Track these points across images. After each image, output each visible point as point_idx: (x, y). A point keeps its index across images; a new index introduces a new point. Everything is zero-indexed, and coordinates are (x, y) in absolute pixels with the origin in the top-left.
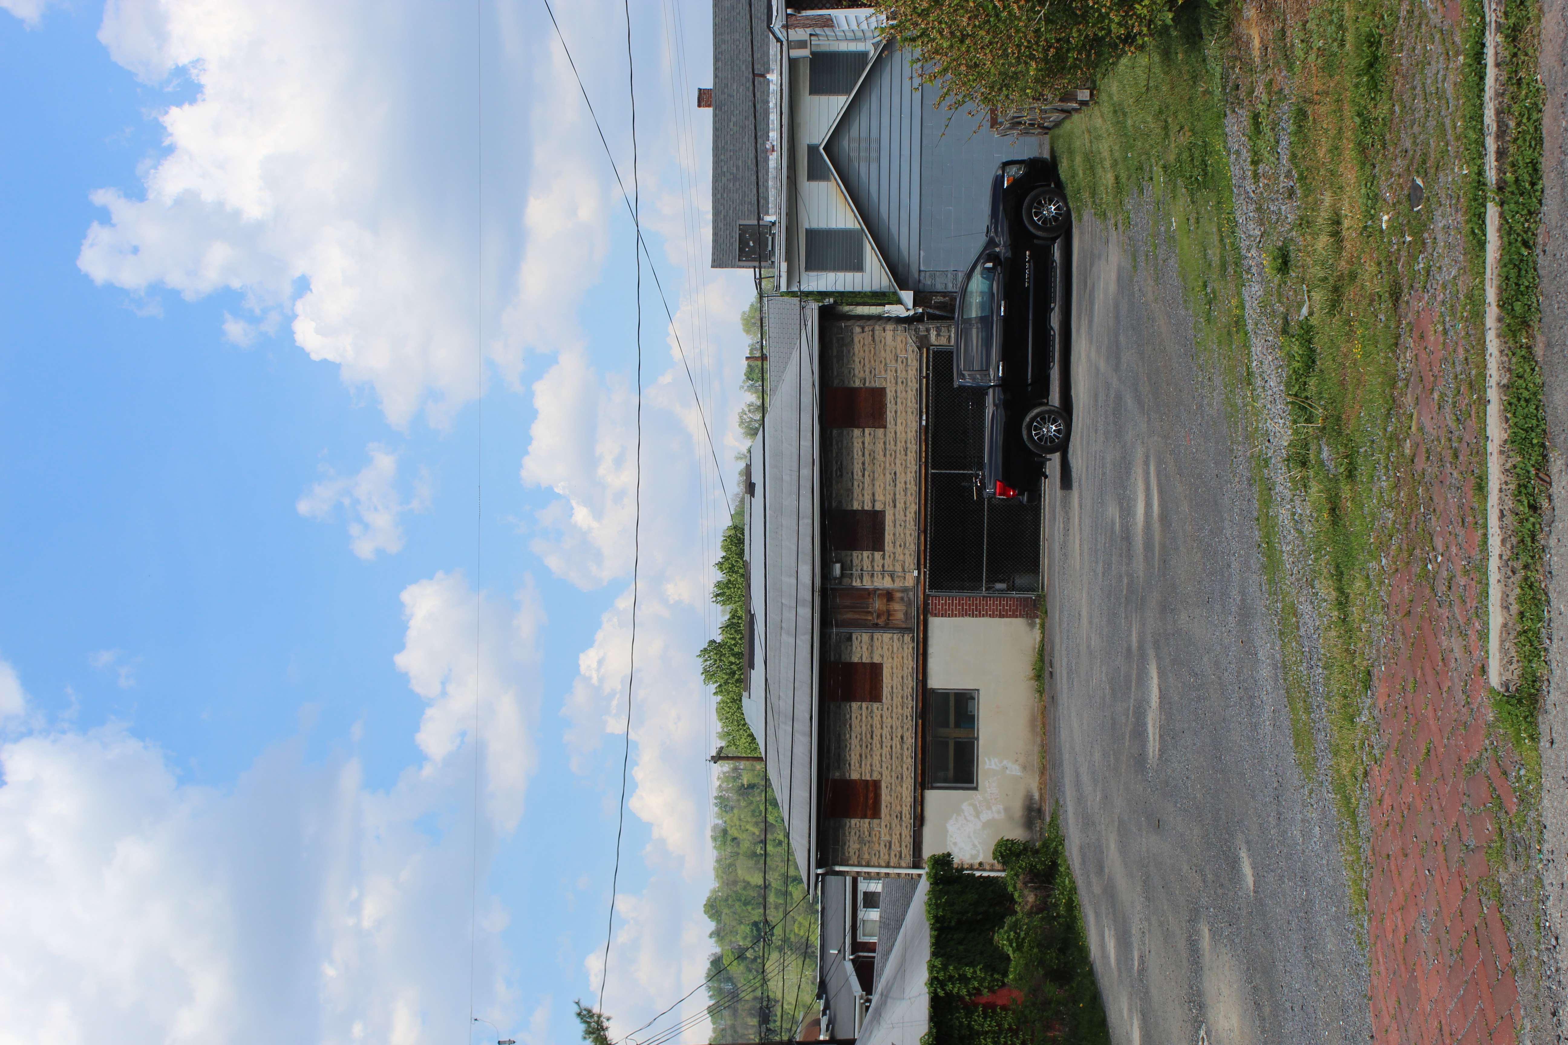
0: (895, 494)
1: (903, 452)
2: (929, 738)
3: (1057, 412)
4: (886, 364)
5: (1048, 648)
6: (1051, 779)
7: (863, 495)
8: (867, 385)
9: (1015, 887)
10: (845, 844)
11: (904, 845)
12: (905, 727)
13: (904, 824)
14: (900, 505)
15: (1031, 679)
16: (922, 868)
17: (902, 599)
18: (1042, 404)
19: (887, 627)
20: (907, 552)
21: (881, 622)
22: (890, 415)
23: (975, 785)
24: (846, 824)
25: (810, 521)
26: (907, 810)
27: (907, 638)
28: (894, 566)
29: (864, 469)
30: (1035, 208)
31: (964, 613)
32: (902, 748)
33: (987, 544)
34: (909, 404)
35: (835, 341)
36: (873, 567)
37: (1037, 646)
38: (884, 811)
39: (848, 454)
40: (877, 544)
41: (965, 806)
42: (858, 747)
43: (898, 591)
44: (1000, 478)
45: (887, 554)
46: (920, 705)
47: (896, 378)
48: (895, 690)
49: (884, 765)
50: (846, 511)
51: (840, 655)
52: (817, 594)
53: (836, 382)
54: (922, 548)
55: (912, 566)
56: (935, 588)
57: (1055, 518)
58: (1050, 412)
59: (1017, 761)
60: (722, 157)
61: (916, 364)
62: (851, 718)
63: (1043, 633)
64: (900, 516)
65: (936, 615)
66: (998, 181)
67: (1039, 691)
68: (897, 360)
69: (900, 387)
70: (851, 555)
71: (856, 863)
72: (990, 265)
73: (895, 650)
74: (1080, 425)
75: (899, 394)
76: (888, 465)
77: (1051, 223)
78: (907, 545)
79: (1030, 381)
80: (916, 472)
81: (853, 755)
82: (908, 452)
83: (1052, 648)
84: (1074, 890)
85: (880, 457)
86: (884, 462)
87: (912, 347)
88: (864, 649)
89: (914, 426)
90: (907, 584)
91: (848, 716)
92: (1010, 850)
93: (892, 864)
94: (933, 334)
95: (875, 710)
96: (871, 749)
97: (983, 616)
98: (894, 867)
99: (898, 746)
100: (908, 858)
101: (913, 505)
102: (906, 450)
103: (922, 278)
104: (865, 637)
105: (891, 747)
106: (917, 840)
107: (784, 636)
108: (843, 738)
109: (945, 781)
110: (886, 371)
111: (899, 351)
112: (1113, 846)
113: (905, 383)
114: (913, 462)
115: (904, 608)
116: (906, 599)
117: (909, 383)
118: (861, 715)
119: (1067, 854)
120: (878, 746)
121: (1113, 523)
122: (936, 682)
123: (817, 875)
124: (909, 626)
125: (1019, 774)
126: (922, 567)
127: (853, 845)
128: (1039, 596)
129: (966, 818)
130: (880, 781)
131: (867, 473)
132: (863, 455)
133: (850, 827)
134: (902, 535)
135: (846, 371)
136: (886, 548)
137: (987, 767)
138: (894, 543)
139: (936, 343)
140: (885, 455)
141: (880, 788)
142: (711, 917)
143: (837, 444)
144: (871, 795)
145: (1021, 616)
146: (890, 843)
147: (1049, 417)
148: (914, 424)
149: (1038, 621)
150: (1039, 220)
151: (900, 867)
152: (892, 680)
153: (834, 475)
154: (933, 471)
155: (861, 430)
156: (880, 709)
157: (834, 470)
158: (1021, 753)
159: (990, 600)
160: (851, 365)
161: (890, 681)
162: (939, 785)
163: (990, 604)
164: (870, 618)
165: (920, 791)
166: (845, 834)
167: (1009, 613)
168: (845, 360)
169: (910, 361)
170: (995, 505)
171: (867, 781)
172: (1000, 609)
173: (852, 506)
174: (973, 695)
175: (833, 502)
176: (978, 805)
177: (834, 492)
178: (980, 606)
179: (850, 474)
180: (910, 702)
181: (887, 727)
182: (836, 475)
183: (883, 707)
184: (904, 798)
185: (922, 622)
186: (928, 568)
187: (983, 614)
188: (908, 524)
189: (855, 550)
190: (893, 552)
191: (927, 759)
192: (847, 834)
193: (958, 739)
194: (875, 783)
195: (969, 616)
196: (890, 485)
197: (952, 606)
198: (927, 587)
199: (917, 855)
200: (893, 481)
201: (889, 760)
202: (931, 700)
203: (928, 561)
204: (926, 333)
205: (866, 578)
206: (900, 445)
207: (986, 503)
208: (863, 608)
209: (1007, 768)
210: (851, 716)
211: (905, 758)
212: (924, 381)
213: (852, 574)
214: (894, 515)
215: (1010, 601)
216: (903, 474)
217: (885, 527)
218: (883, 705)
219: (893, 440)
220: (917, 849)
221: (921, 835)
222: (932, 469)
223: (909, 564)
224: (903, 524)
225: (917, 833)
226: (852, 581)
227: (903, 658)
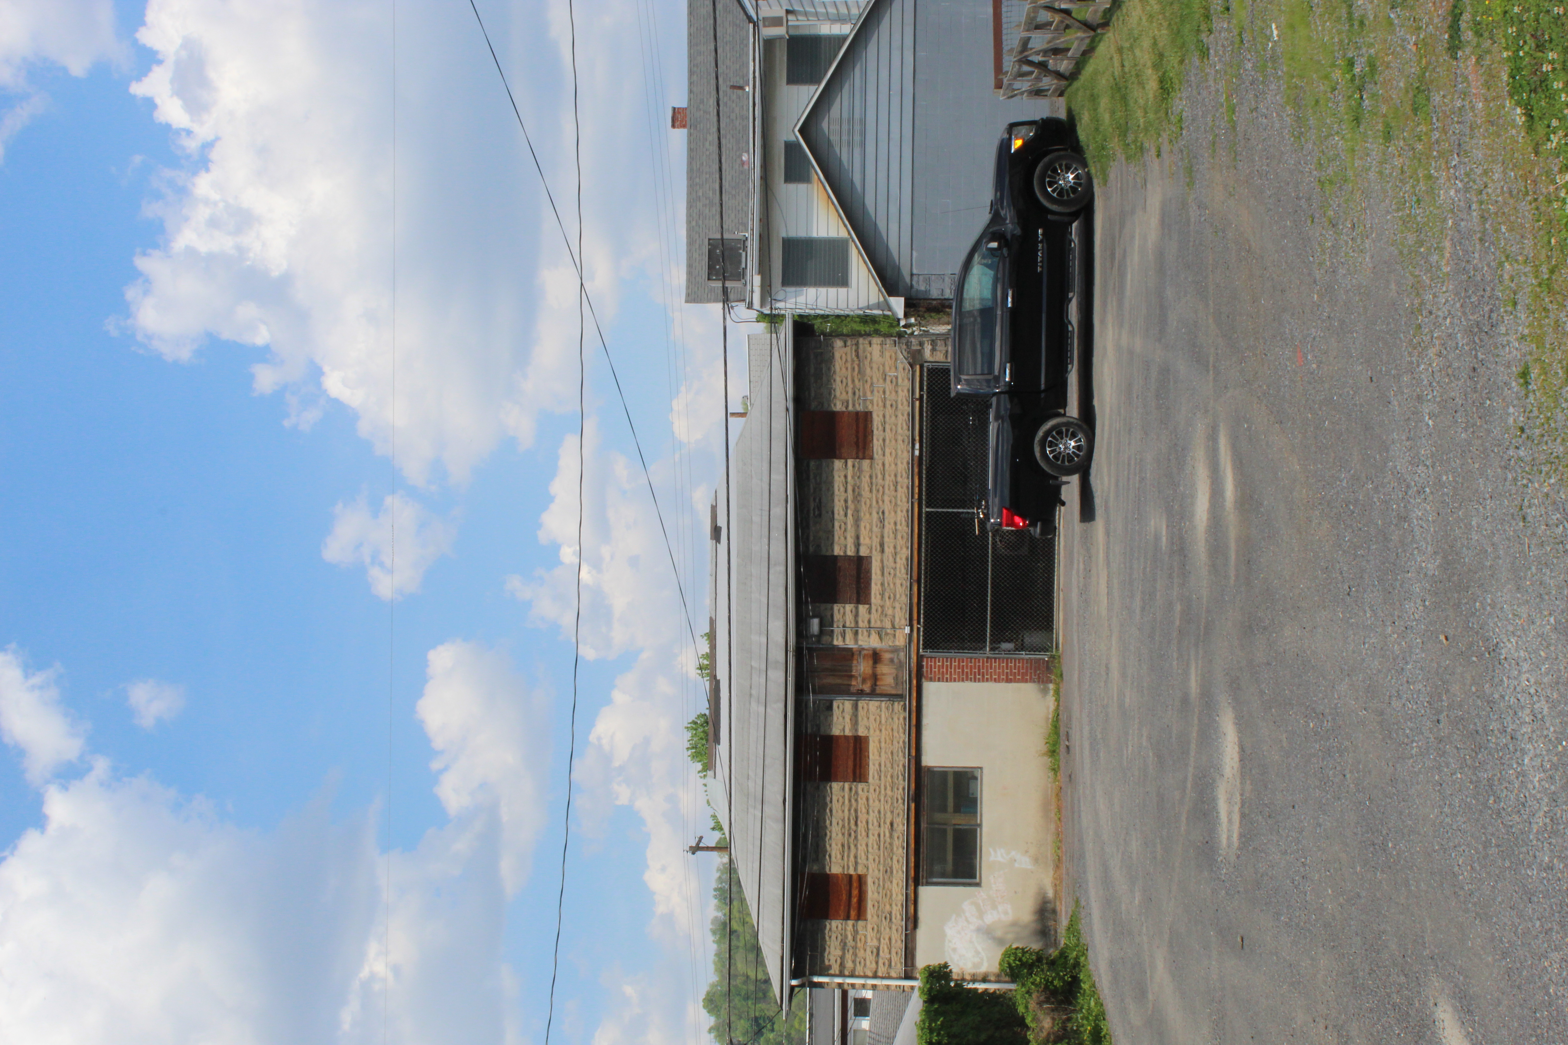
0: (882, 537)
1: (892, 488)
2: (924, 825)
3: (1076, 425)
4: (872, 384)
5: (1063, 717)
6: (1068, 874)
7: (845, 538)
8: (850, 408)
9: (1026, 1007)
10: (825, 951)
11: (893, 951)
12: (896, 812)
13: (894, 927)
14: (889, 550)
15: (1044, 754)
16: (915, 979)
17: (891, 660)
18: (1059, 415)
19: (873, 694)
20: (897, 605)
21: (867, 688)
22: (877, 444)
23: (978, 880)
24: (826, 926)
25: (783, 569)
26: (897, 911)
27: (898, 707)
28: (881, 621)
29: (847, 508)
30: (1049, 176)
31: (965, 677)
32: (892, 837)
33: (992, 596)
34: (900, 430)
35: (812, 357)
36: (857, 622)
37: (1051, 716)
38: (870, 911)
39: (828, 490)
40: (862, 595)
41: (967, 906)
42: (840, 836)
43: (887, 651)
44: (1007, 504)
45: (874, 608)
46: (913, 785)
47: (884, 400)
48: (882, 768)
49: (871, 857)
50: (826, 557)
51: (818, 727)
52: (791, 655)
53: (814, 405)
54: (915, 600)
55: (903, 622)
56: (930, 648)
57: (1072, 562)
58: (1068, 424)
59: (1027, 852)
60: (697, 180)
61: (907, 384)
62: (831, 802)
63: (1058, 700)
64: (889, 563)
65: (931, 680)
66: (1005, 145)
67: (1054, 769)
68: (885, 380)
69: (889, 411)
70: (832, 609)
71: (837, 972)
72: (994, 245)
73: (883, 721)
74: (1106, 436)
75: (887, 419)
76: (874, 502)
77: (1068, 195)
78: (898, 596)
79: (1043, 387)
80: (907, 511)
81: (833, 845)
82: (899, 488)
83: (1070, 718)
84: (1101, 1016)
85: (866, 493)
86: (870, 500)
87: (903, 363)
88: (847, 720)
89: (906, 457)
90: (897, 643)
91: (828, 799)
92: (1020, 960)
93: (880, 974)
94: (928, 348)
95: (860, 792)
96: (856, 837)
97: (987, 680)
98: (883, 978)
99: (887, 834)
100: (899, 967)
101: (904, 549)
102: (896, 484)
103: (914, 283)
104: (848, 705)
105: (879, 835)
106: (909, 945)
107: (754, 705)
108: (822, 825)
109: (943, 875)
110: (872, 392)
111: (887, 368)
112: (1160, 965)
113: (893, 406)
114: (905, 499)
115: (894, 671)
116: (896, 660)
117: (900, 406)
118: (843, 797)
119: (1091, 967)
120: (864, 834)
121: (1157, 538)
122: (931, 759)
123: (792, 988)
124: (900, 692)
125: (1029, 867)
126: (915, 622)
127: (832, 953)
128: (1053, 657)
129: (967, 920)
130: (866, 875)
131: (850, 512)
132: (846, 491)
133: (830, 929)
134: (892, 585)
135: (825, 393)
136: (873, 600)
137: (992, 859)
138: (882, 595)
139: (931, 359)
140: (871, 491)
141: (866, 883)
142: (710, 1012)
143: (815, 479)
144: (855, 892)
145: (1032, 680)
146: (878, 949)
147: (1067, 431)
148: (905, 454)
149: (1051, 686)
150: (1053, 191)
151: (889, 977)
152: (880, 756)
153: (812, 515)
154: (928, 510)
155: (843, 461)
156: (865, 790)
157: (812, 508)
158: (1032, 843)
159: (995, 662)
160: (832, 385)
161: (877, 757)
162: (935, 880)
163: (995, 666)
164: (854, 683)
165: (913, 888)
166: (824, 938)
167: (1018, 677)
168: (824, 379)
169: (900, 381)
170: (1000, 541)
171: (851, 876)
172: (1007, 673)
173: (833, 551)
174: (976, 774)
175: (811, 546)
176: (982, 905)
177: (811, 534)
178: (983, 669)
179: (830, 513)
180: (901, 782)
181: (873, 812)
182: (814, 514)
183: (869, 788)
184: (894, 896)
185: (915, 688)
186: (922, 623)
187: (987, 679)
188: (898, 573)
189: (836, 603)
190: (881, 604)
191: (921, 850)
192: (827, 938)
193: (957, 827)
194: (860, 878)
195: (971, 680)
196: (877, 526)
197: (951, 668)
198: (921, 646)
199: (909, 963)
200: (881, 522)
201: (877, 851)
202: (926, 780)
203: (922, 616)
204: (919, 348)
205: (849, 635)
206: (889, 479)
207: (990, 539)
208: (846, 671)
209: (1015, 860)
210: (831, 799)
211: (895, 849)
212: (917, 403)
213: (832, 631)
214: (882, 561)
215: (1019, 663)
216: (893, 513)
217: (871, 575)
218: (869, 786)
219: (881, 473)
220: (909, 956)
221: (914, 940)
222: (927, 507)
223: (900, 619)
224: (892, 571)
225: (909, 937)
226: (833, 639)
227: (892, 730)
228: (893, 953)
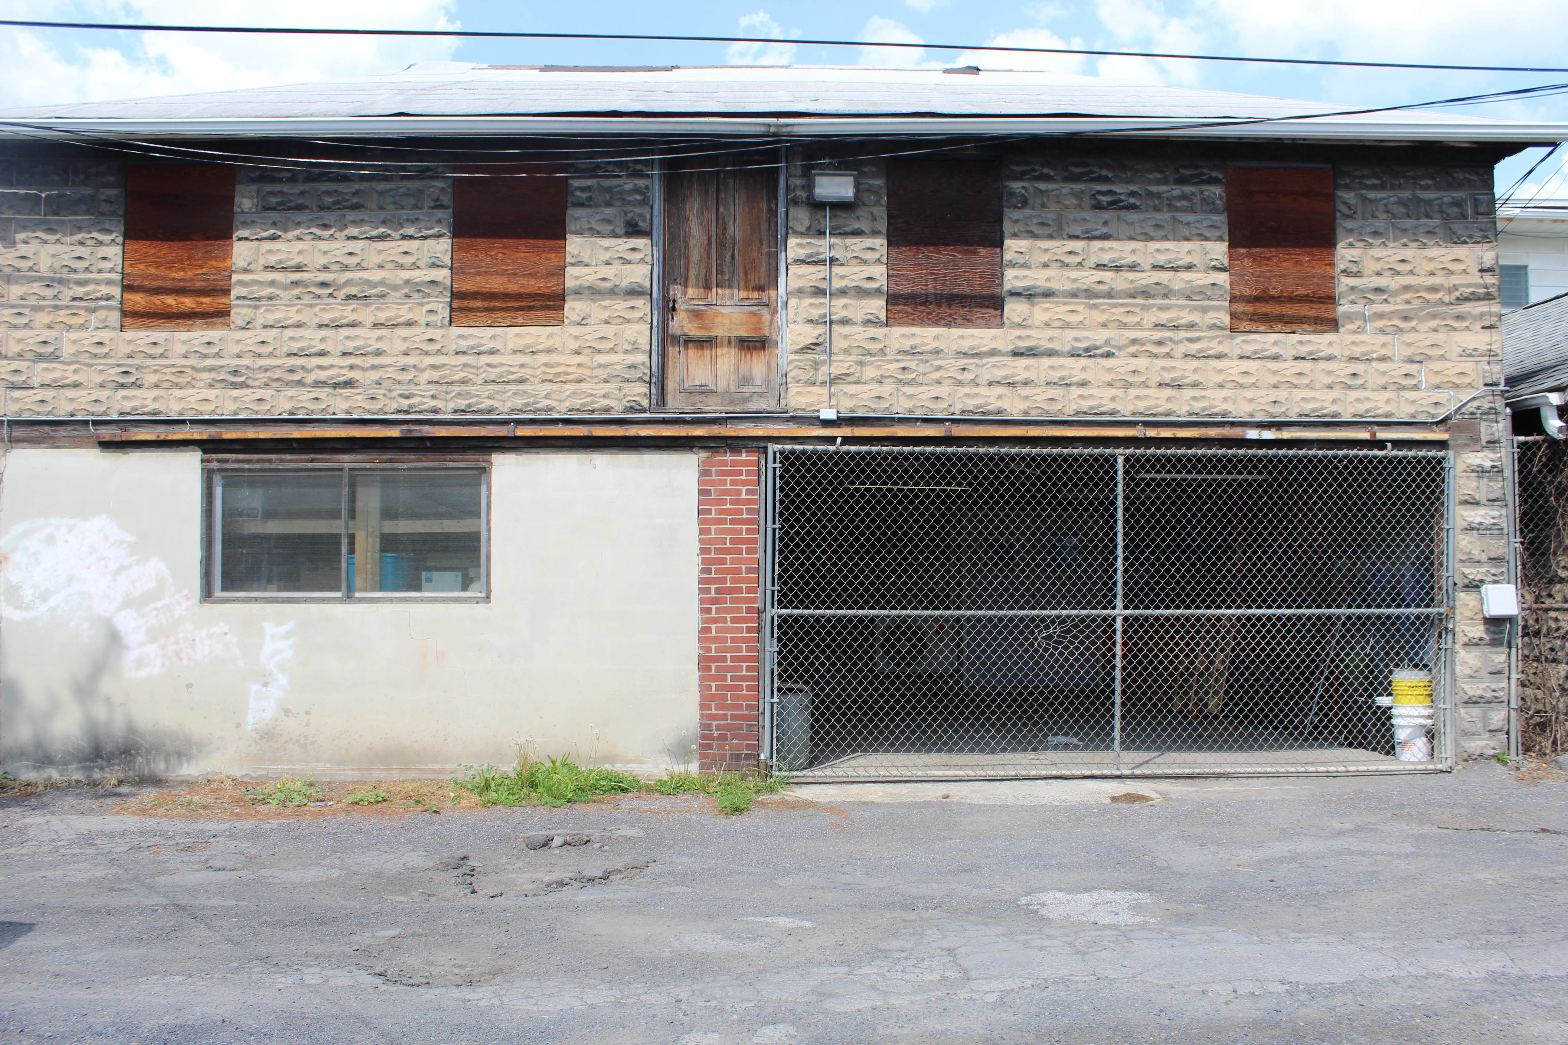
0: (1051, 353)
1: (1168, 377)
2: (347, 461)
4: (1400, 331)
7: (1046, 266)
8: (1345, 282)
10: (50, 230)
11: (49, 394)
12: (380, 392)
13: (104, 394)
14: (1020, 368)
17: (747, 380)
19: (667, 337)
20: (887, 389)
21: (681, 323)
22: (1267, 341)
23: (218, 594)
24: (109, 232)
26: (144, 401)
27: (638, 392)
28: (847, 351)
29: (1117, 269)
31: (713, 555)
32: (318, 384)
34: (1299, 394)
35: (1458, 195)
36: (843, 292)
37: (619, 768)
38: (144, 338)
39: (1158, 226)
40: (909, 305)
41: (155, 568)
42: (323, 260)
43: (772, 367)
45: (880, 332)
46: (445, 433)
47: (1365, 359)
48: (485, 359)
49: (271, 335)
50: (1000, 221)
51: (585, 201)
53: (1348, 196)
54: (902, 432)
55: (848, 404)
56: (787, 470)
59: (287, 712)
61: (1404, 412)
62: (404, 237)
63: (660, 784)
64: (992, 369)
65: (704, 473)
68: (1411, 361)
69: (1343, 369)
70: (875, 233)
73: (603, 359)
75: (1323, 365)
76: (1133, 334)
78: (909, 390)
80: (1114, 412)
81: (300, 245)
82: (1168, 392)
85: (1153, 313)
86: (1139, 326)
87: (1449, 401)
88: (604, 271)
89: (1240, 410)
90: (793, 389)
91: (410, 231)
94: (1484, 459)
95: (429, 306)
96: (319, 297)
97: (705, 611)
99: (323, 375)
100: (10, 408)
101: (1023, 406)
102: (1177, 385)
104: (638, 274)
105: (322, 354)
106: (61, 431)
108: (351, 216)
109: (231, 511)
110: (1382, 331)
111: (1436, 366)
113: (1354, 380)
114: (1141, 406)
115: (723, 383)
116: (750, 387)
117: (1354, 395)
118: (415, 266)
120: (327, 318)
122: (510, 477)
124: (671, 398)
125: (250, 720)
126: (847, 431)
127: (43, 249)
128: (767, 769)
129: (121, 569)
130: (228, 325)
131: (1107, 276)
132: (1156, 267)
133: (101, 243)
134: (936, 375)
135: (1379, 224)
136: (897, 331)
137: (269, 628)
138: (911, 352)
139: (1459, 466)
140: (1158, 327)
141: (210, 326)
143: (1184, 197)
144: (189, 303)
145: (706, 719)
146: (53, 357)
148: (1247, 408)
149: (694, 767)
152: (515, 352)
153: (1098, 187)
154: (1120, 460)
155: (1226, 262)
156: (432, 318)
157: (1114, 188)
158: (308, 724)
159: (749, 630)
160: (1395, 240)
161: (511, 346)
162: (218, 491)
163: (740, 630)
164: (691, 292)
165: (196, 437)
166: (80, 229)
167: (713, 685)
168: (1408, 223)
169: (1411, 395)
170: (1049, 637)
171: (227, 292)
172: (724, 659)
173: (1015, 235)
174: (474, 586)
175: (1026, 184)
176: (159, 604)
177: (1051, 186)
178: (733, 601)
179: (1105, 230)
180: (452, 405)
181: (380, 339)
182: (1099, 192)
183: (436, 327)
184: (178, 393)
185: (683, 434)
186: (845, 448)
187: (708, 611)
188: (966, 390)
189: (889, 245)
190: (887, 350)
191: (288, 457)
192: (79, 237)
193: (344, 542)
194: (223, 314)
195: (703, 571)
196: (1076, 339)
197: (733, 522)
198: (788, 447)
199: (19, 432)
200: (1087, 350)
201: (285, 349)
202: (457, 462)
203: (864, 448)
204: (1484, 439)
205: (811, 275)
206: (1187, 369)
207: (1054, 612)
208: (720, 272)
209: (265, 684)
210: (411, 237)
211: (291, 392)
212: (1364, 435)
213: (821, 233)
214: (993, 353)
215: (749, 688)
216: (1108, 378)
217: (960, 326)
218: (442, 326)
219: (1199, 351)
220: (34, 432)
221: (76, 443)
222: (1127, 460)
223: (852, 396)
224: (968, 376)
225: (81, 431)
226: (801, 234)
227: (579, 381)
228: (42, 394)
